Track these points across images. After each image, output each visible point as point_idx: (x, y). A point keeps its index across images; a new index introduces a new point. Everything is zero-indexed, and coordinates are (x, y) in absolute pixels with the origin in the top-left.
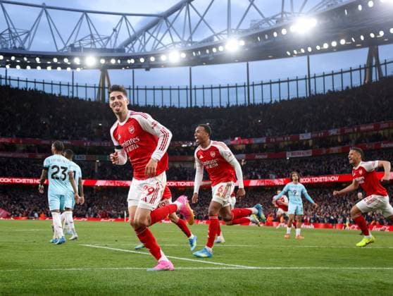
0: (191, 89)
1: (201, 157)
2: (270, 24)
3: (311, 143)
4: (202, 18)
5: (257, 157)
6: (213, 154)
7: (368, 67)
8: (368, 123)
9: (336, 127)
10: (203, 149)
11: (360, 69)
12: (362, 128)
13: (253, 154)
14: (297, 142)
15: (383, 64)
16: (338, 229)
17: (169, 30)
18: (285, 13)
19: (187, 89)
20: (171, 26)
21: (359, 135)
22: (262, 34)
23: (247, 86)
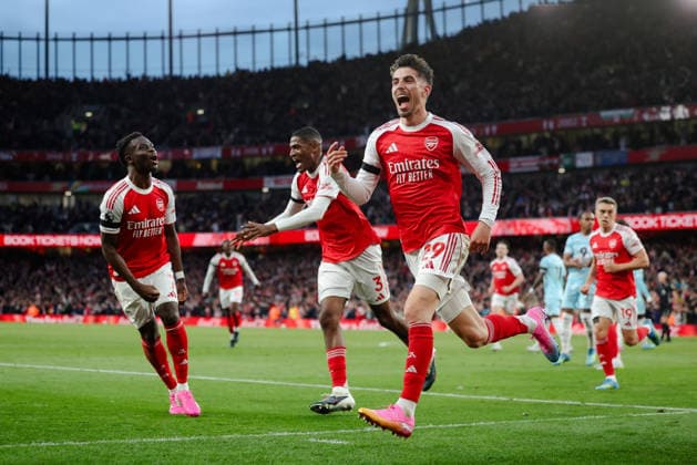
0: (47, 40)
5: (201, 186)
7: (410, 14)
11: (396, 17)
13: (194, 180)
15: (438, 10)
19: (37, 39)
23: (169, 37)
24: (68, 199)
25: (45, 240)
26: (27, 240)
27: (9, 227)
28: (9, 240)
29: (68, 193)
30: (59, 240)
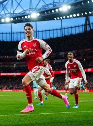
0: (12, 33)
1: (69, 67)
2: (49, 7)
3: (64, 56)
4: (19, 4)
6: (75, 66)
7: (86, 25)
8: (88, 48)
9: (75, 50)
10: (70, 63)
11: (82, 26)
12: (86, 50)
14: (58, 56)
15: (91, 24)
16: (81, 92)
17: (3, 9)
18: (55, 2)
19: (10, 33)
20: (5, 7)
21: (84, 53)
22: (47, 11)
23: (36, 32)
24: (15, 66)
25: (9, 74)
26: (5, 74)
27: (2, 72)
28: (2, 74)
29: (15, 64)
30: (12, 74)
